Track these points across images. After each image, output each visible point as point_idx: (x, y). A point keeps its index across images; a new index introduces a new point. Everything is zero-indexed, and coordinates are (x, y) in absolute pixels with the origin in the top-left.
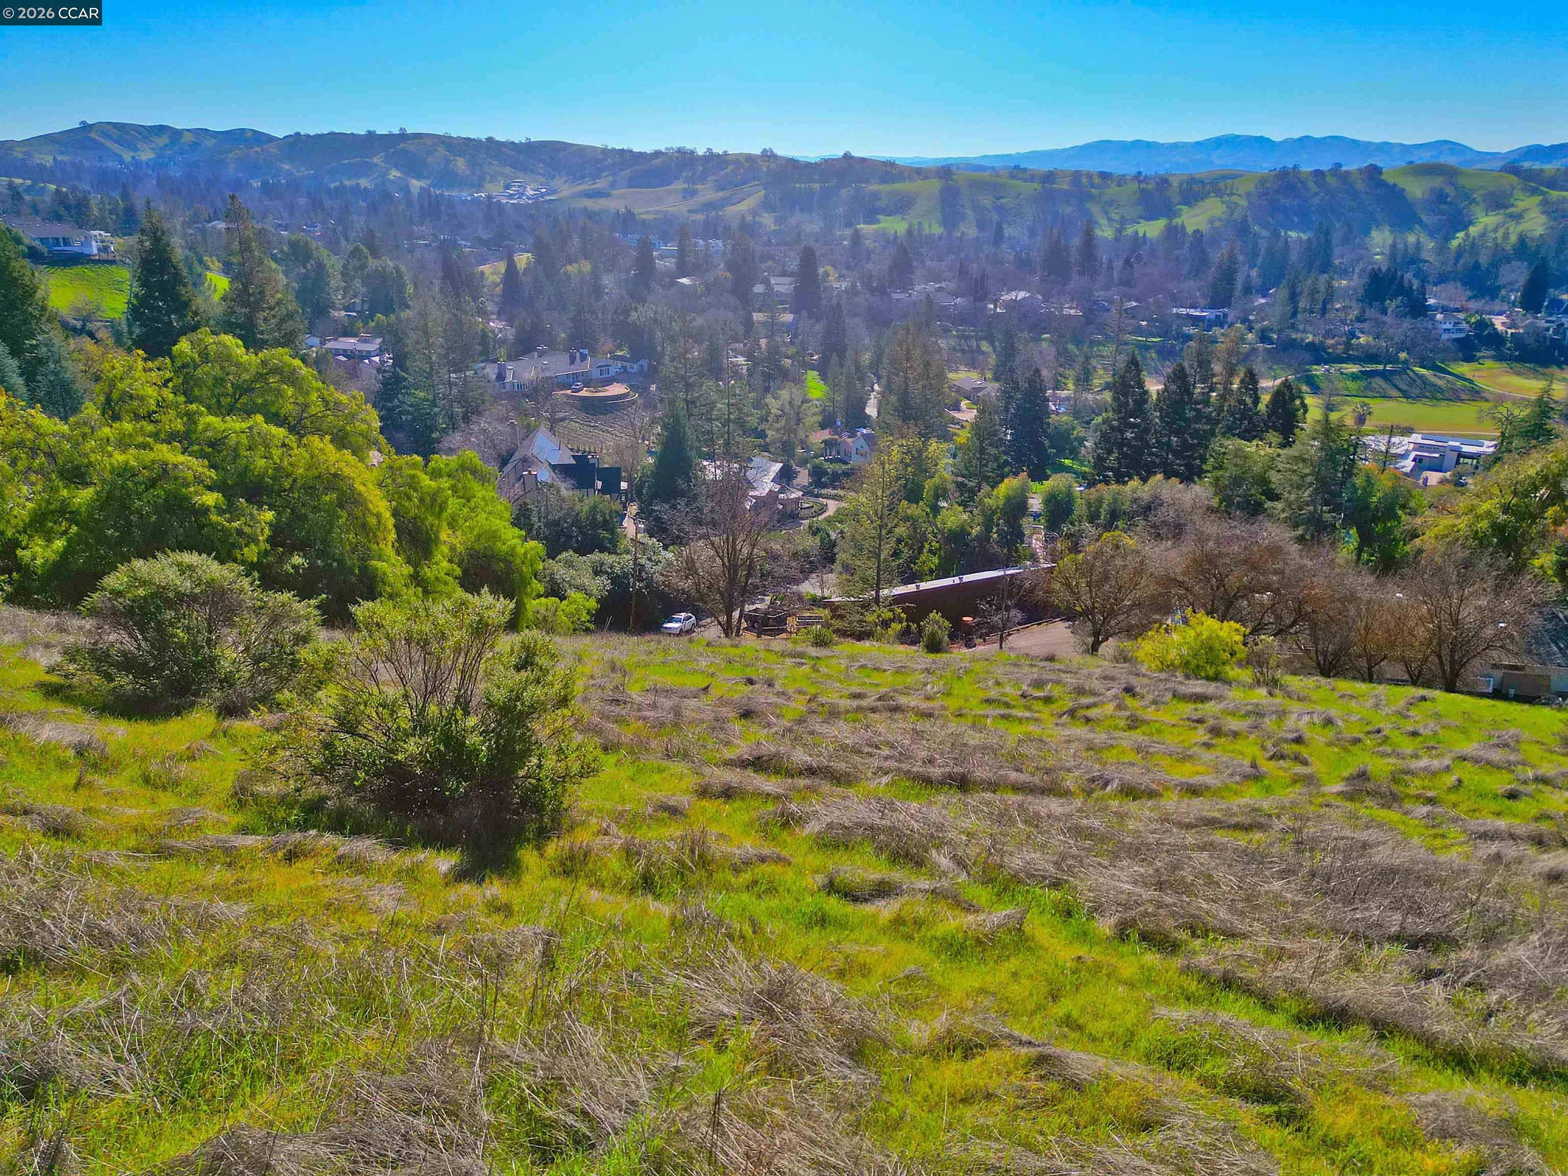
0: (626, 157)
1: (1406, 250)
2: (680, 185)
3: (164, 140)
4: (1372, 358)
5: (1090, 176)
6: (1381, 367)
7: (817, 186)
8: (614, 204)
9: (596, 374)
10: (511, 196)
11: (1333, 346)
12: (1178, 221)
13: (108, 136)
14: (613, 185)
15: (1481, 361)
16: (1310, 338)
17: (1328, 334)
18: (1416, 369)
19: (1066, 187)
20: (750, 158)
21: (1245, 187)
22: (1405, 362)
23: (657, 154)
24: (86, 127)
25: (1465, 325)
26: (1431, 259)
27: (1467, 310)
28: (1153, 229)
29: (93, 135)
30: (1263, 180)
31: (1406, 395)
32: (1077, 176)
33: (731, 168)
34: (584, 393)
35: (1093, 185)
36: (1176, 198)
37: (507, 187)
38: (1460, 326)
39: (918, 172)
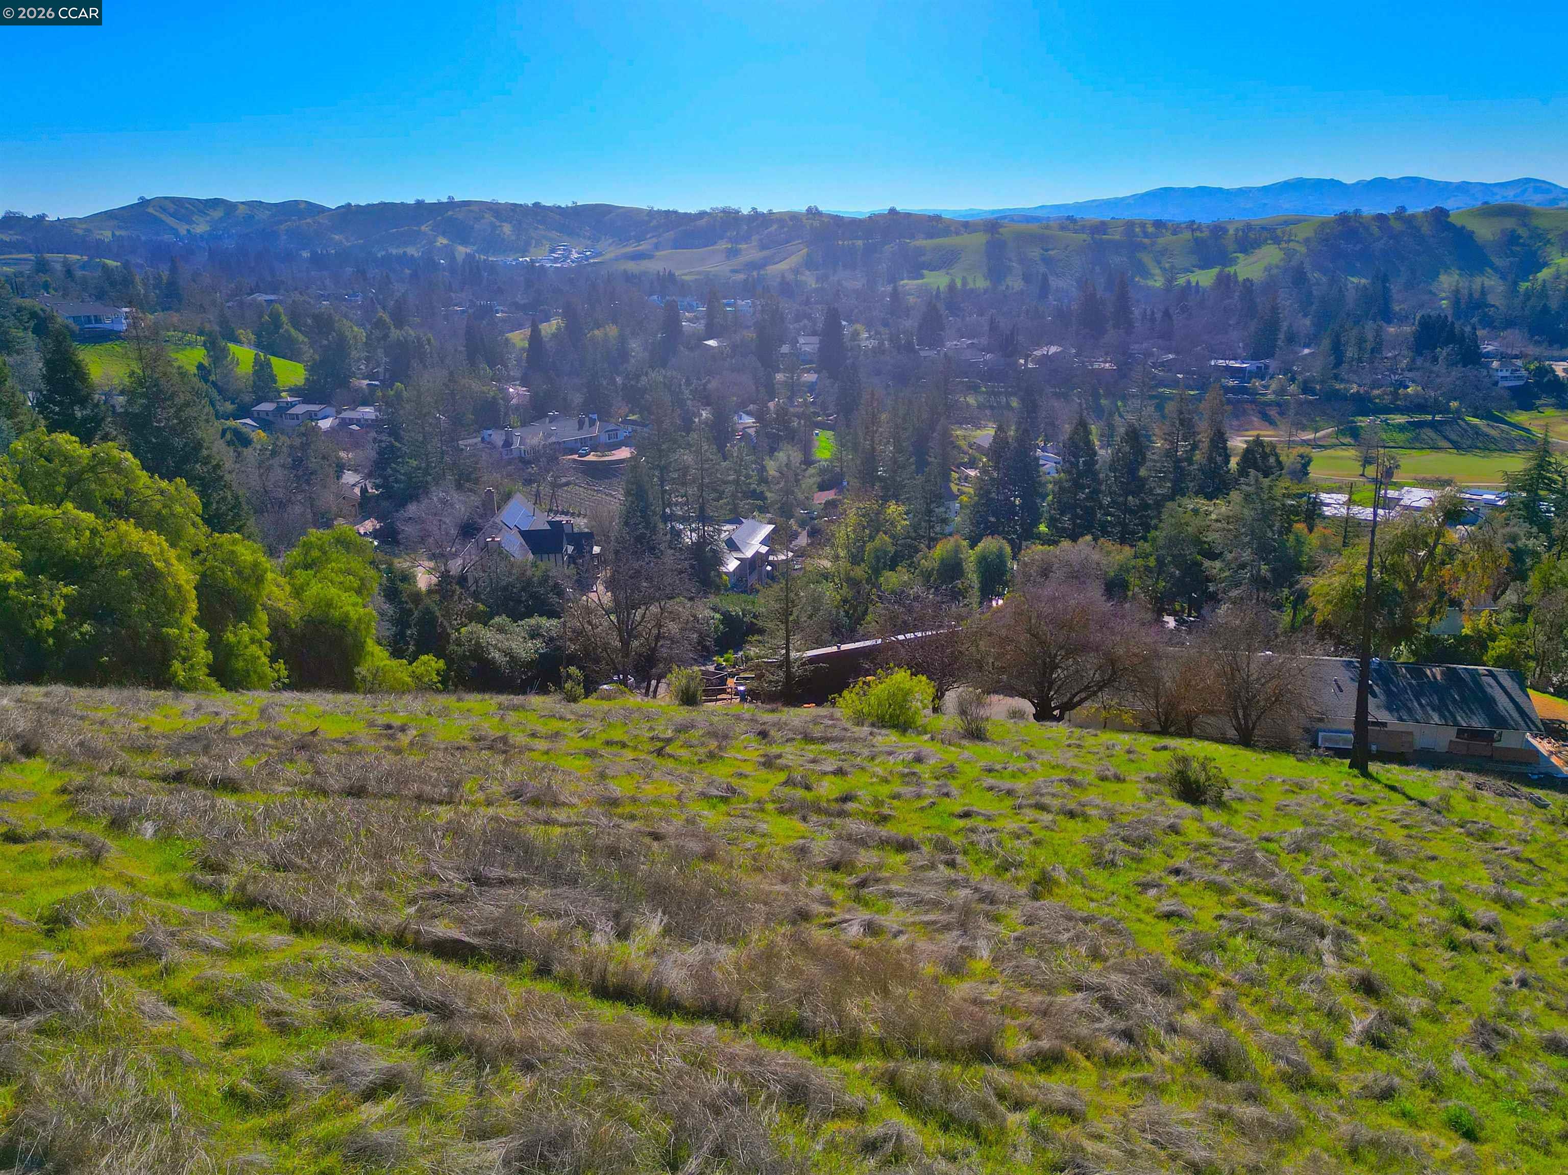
0: (671, 219)
1: (1471, 295)
2: (723, 245)
3: (217, 214)
4: (1421, 408)
5: (1143, 225)
6: (1430, 417)
7: (860, 243)
8: (654, 266)
9: (604, 438)
10: (556, 260)
11: (1378, 396)
12: (1231, 270)
13: (164, 210)
14: (657, 247)
15: (1541, 409)
16: (1354, 389)
17: (1375, 385)
18: (1467, 418)
19: (1117, 237)
20: (794, 217)
21: (1304, 232)
22: (1458, 411)
23: (702, 214)
24: (144, 203)
25: (1524, 373)
26: (1497, 304)
27: (1526, 356)
28: (1205, 278)
29: (150, 210)
30: (1324, 224)
31: (1457, 446)
32: (1130, 225)
33: (775, 227)
34: (591, 457)
35: (1146, 235)
36: (1231, 247)
37: (553, 251)
38: (1518, 374)
39: (966, 226)
